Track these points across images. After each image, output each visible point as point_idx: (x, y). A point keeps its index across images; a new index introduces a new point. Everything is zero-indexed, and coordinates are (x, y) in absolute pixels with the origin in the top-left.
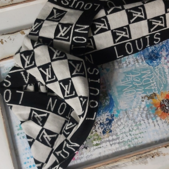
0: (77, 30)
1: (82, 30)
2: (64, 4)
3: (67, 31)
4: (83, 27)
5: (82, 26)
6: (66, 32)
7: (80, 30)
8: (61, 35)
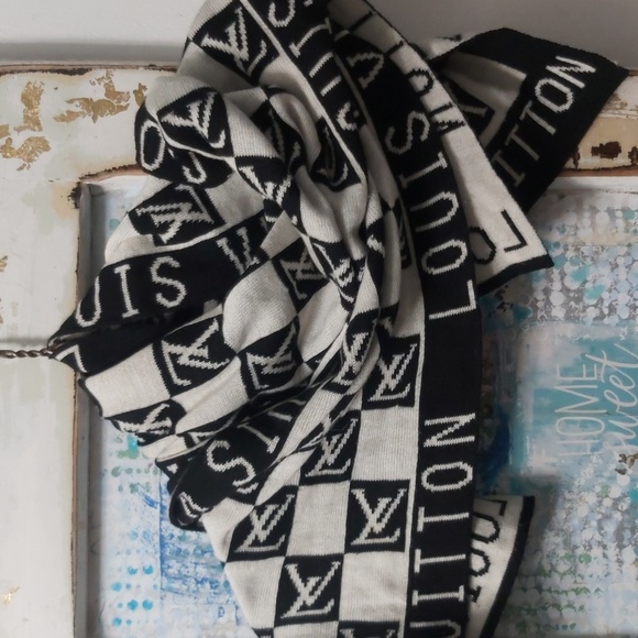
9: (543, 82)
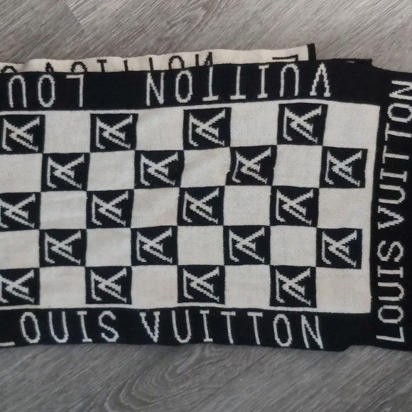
0: (304, 321)
1: (308, 333)
2: (379, 251)
3: (296, 296)
4: (315, 333)
5: (317, 329)
6: (293, 294)
7: (307, 329)
8: (285, 283)
9: (391, 107)
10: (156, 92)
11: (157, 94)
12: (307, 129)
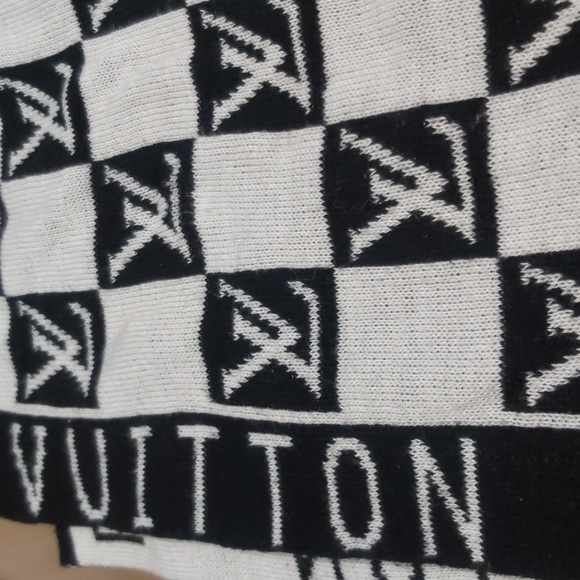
10: (444, 488)
11: (438, 477)
12: (43, 338)
